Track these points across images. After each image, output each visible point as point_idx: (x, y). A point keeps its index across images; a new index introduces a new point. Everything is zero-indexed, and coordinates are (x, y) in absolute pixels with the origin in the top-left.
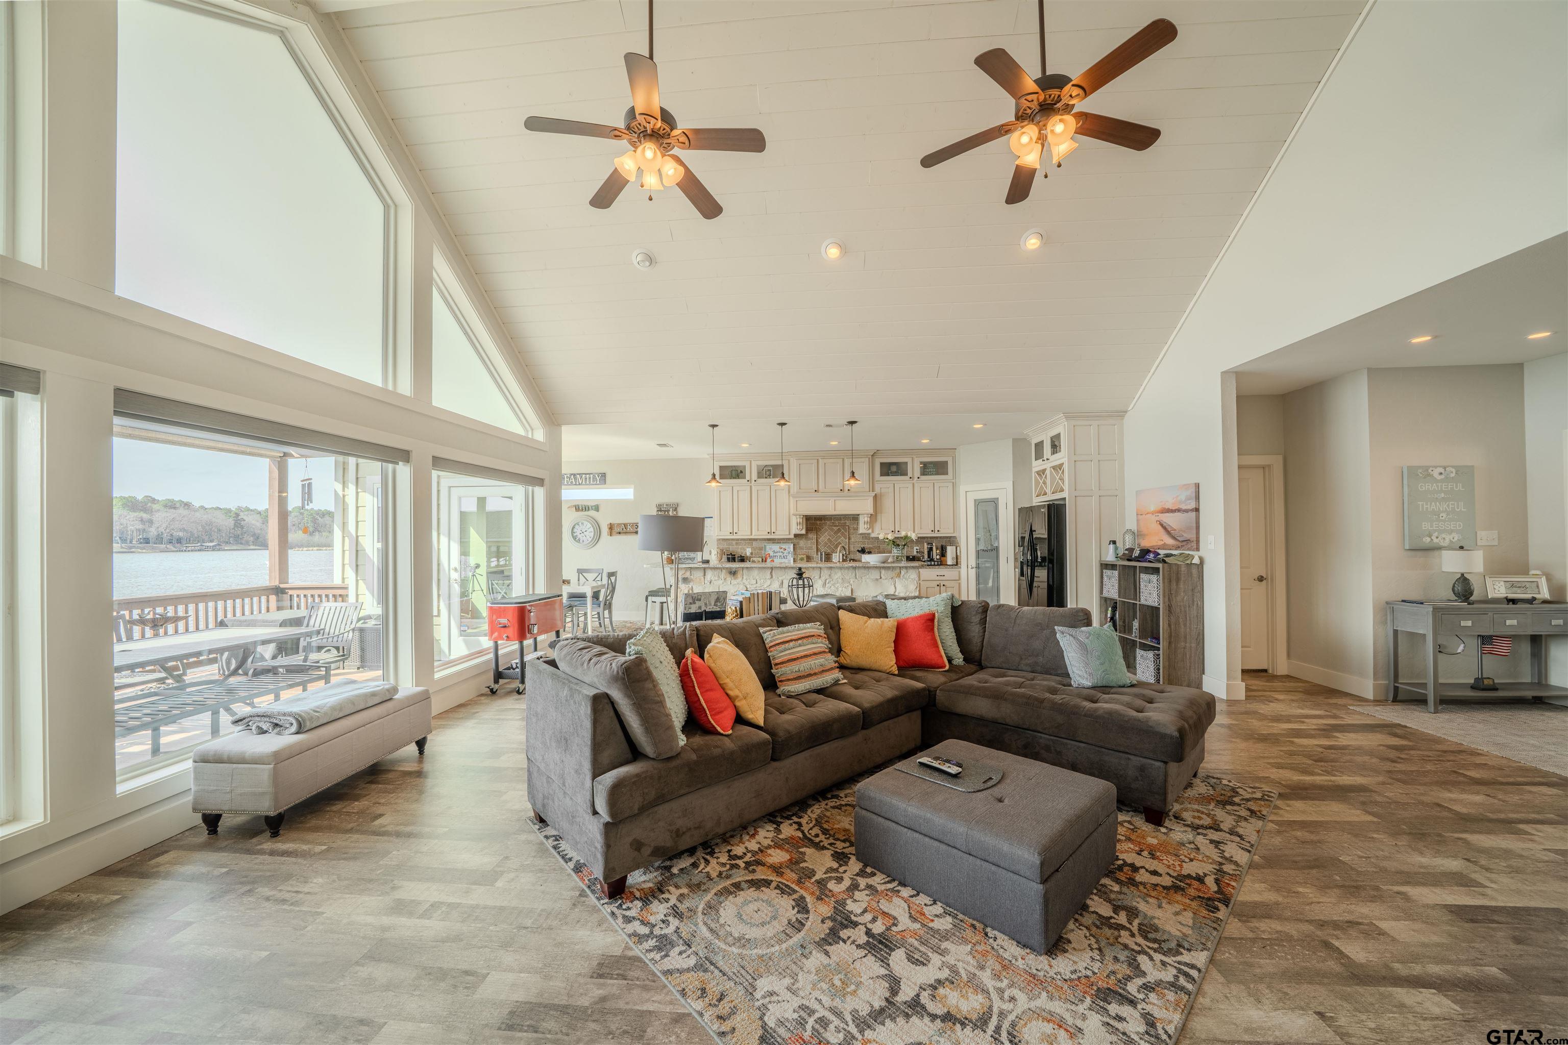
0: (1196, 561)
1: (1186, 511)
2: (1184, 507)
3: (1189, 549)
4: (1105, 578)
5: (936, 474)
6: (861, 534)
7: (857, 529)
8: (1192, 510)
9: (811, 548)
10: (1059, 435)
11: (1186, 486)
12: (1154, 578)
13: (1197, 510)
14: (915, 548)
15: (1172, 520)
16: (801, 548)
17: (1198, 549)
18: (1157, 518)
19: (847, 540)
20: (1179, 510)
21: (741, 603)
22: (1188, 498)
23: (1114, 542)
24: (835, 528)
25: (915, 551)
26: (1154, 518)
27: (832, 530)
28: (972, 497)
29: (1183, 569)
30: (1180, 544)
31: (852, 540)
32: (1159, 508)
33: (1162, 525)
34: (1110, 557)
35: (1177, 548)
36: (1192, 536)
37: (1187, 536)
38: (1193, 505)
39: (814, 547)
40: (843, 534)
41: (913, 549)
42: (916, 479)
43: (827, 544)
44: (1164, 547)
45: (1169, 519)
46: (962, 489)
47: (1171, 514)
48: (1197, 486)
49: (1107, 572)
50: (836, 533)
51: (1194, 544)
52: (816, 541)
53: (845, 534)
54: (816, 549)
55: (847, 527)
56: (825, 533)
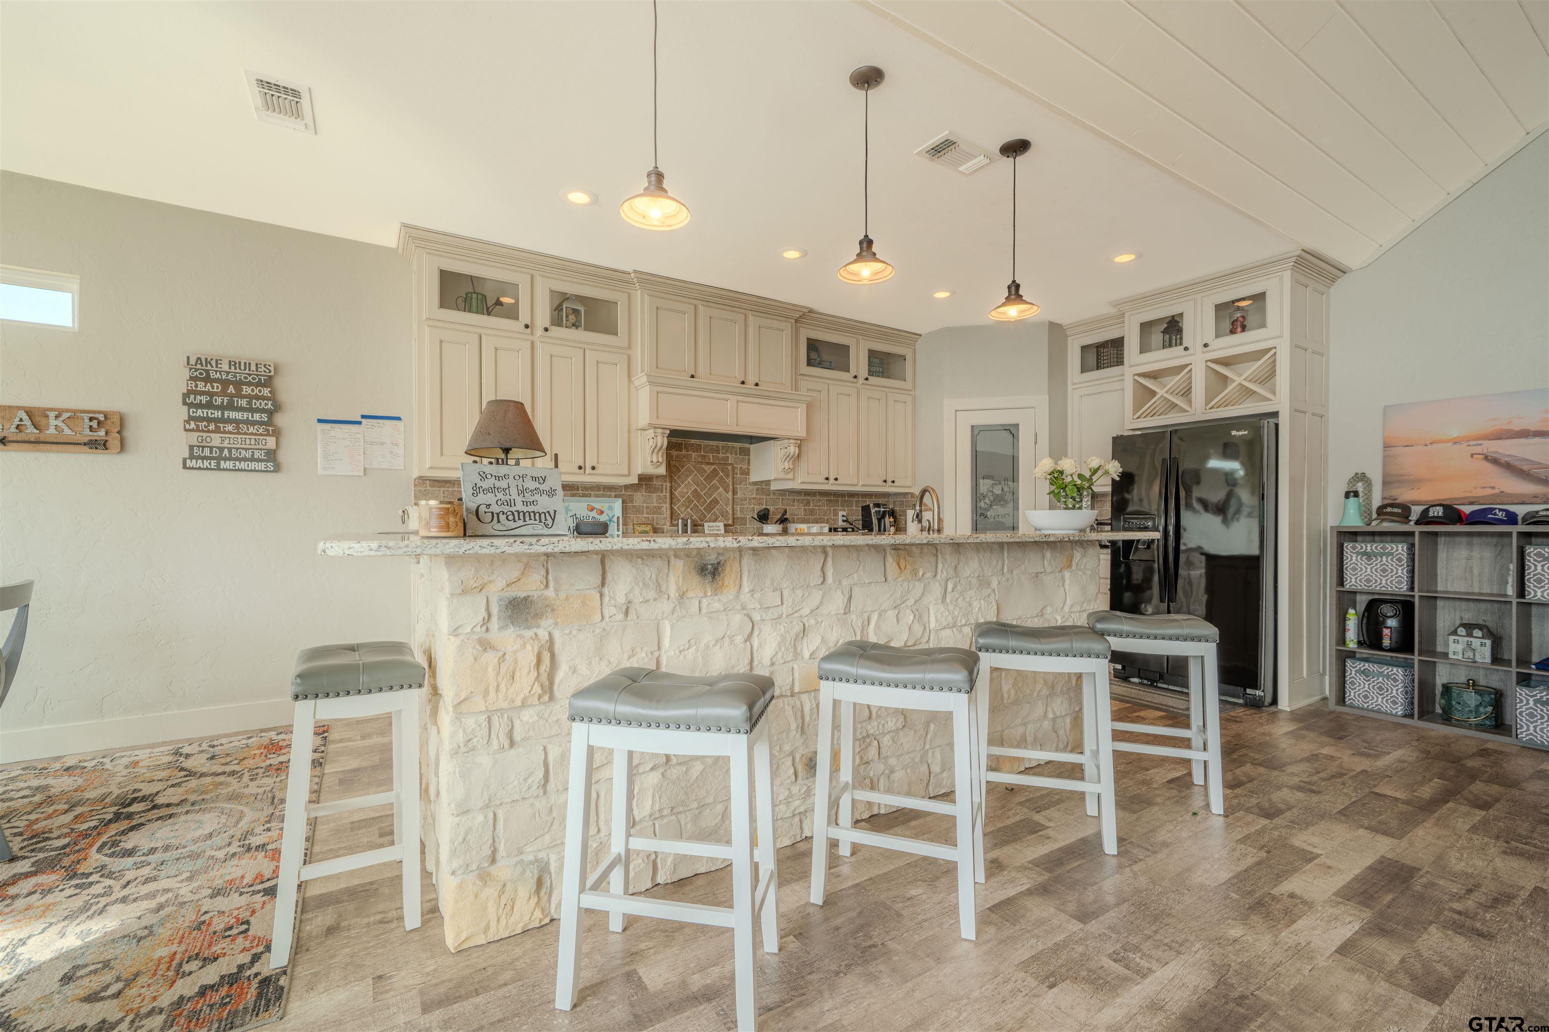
6: (755, 483)
7: (746, 473)
9: (657, 510)
14: (841, 513)
16: (638, 510)
19: (730, 495)
24: (706, 467)
25: (840, 519)
27: (703, 471)
31: (740, 495)
33: (1493, 461)
39: (666, 508)
40: (721, 481)
41: (836, 515)
43: (691, 501)
50: (709, 478)
52: (668, 495)
53: (725, 482)
54: (669, 512)
55: (730, 468)
56: (688, 476)
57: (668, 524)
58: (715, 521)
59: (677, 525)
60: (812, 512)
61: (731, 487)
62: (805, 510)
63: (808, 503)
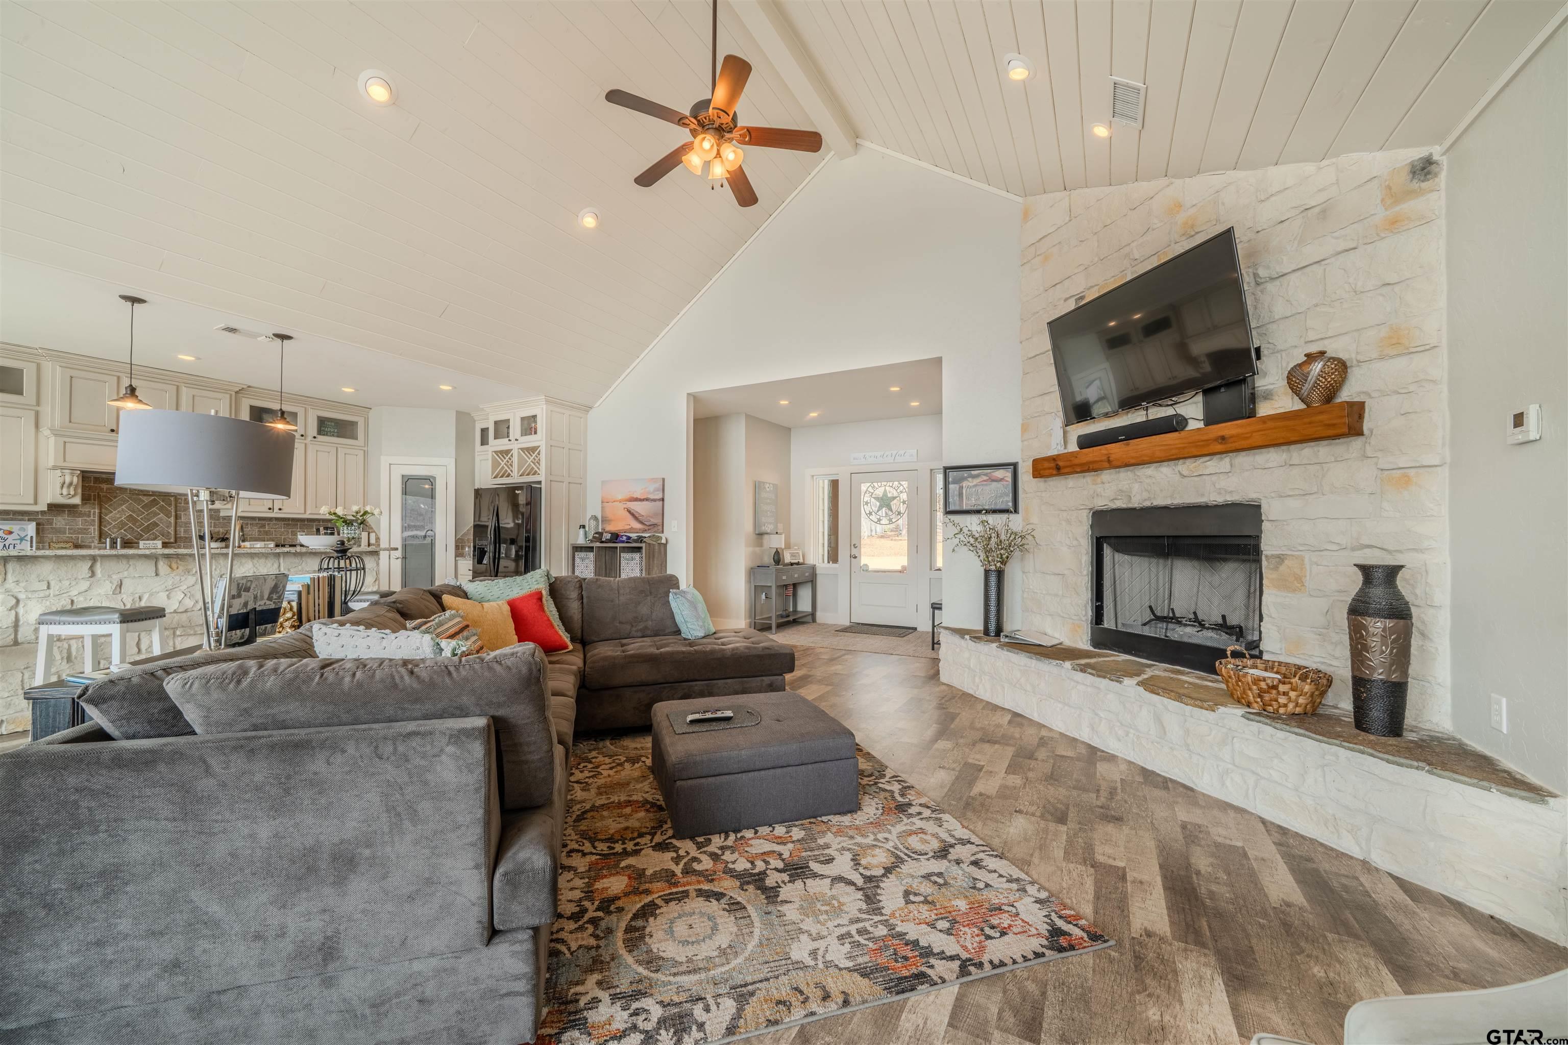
0: (664, 541)
1: (654, 500)
2: (652, 497)
3: (655, 532)
4: (577, 561)
5: (338, 436)
8: (659, 500)
9: (83, 531)
10: (534, 417)
11: (653, 480)
12: (637, 556)
13: (663, 500)
15: (640, 508)
16: (57, 531)
17: (663, 532)
18: (625, 506)
19: (172, 520)
20: (647, 500)
21: (300, 593)
22: (656, 490)
23: (584, 527)
24: (144, 498)
26: (621, 506)
27: (140, 501)
28: (398, 473)
29: (657, 547)
30: (647, 528)
31: (184, 519)
32: (628, 497)
33: (629, 512)
34: (581, 541)
35: (644, 531)
36: (657, 521)
37: (654, 521)
38: (660, 496)
39: (93, 529)
42: (310, 438)
43: (125, 524)
44: (632, 530)
45: (637, 507)
46: (385, 461)
47: (640, 503)
48: (664, 480)
49: (579, 555)
50: (147, 506)
51: (660, 528)
52: (97, 519)
53: (167, 510)
54: (97, 533)
55: (172, 499)
56: (122, 505)
57: (96, 542)
58: (154, 539)
59: (105, 543)
60: (266, 533)
61: (173, 514)
62: (259, 531)
63: (264, 526)
